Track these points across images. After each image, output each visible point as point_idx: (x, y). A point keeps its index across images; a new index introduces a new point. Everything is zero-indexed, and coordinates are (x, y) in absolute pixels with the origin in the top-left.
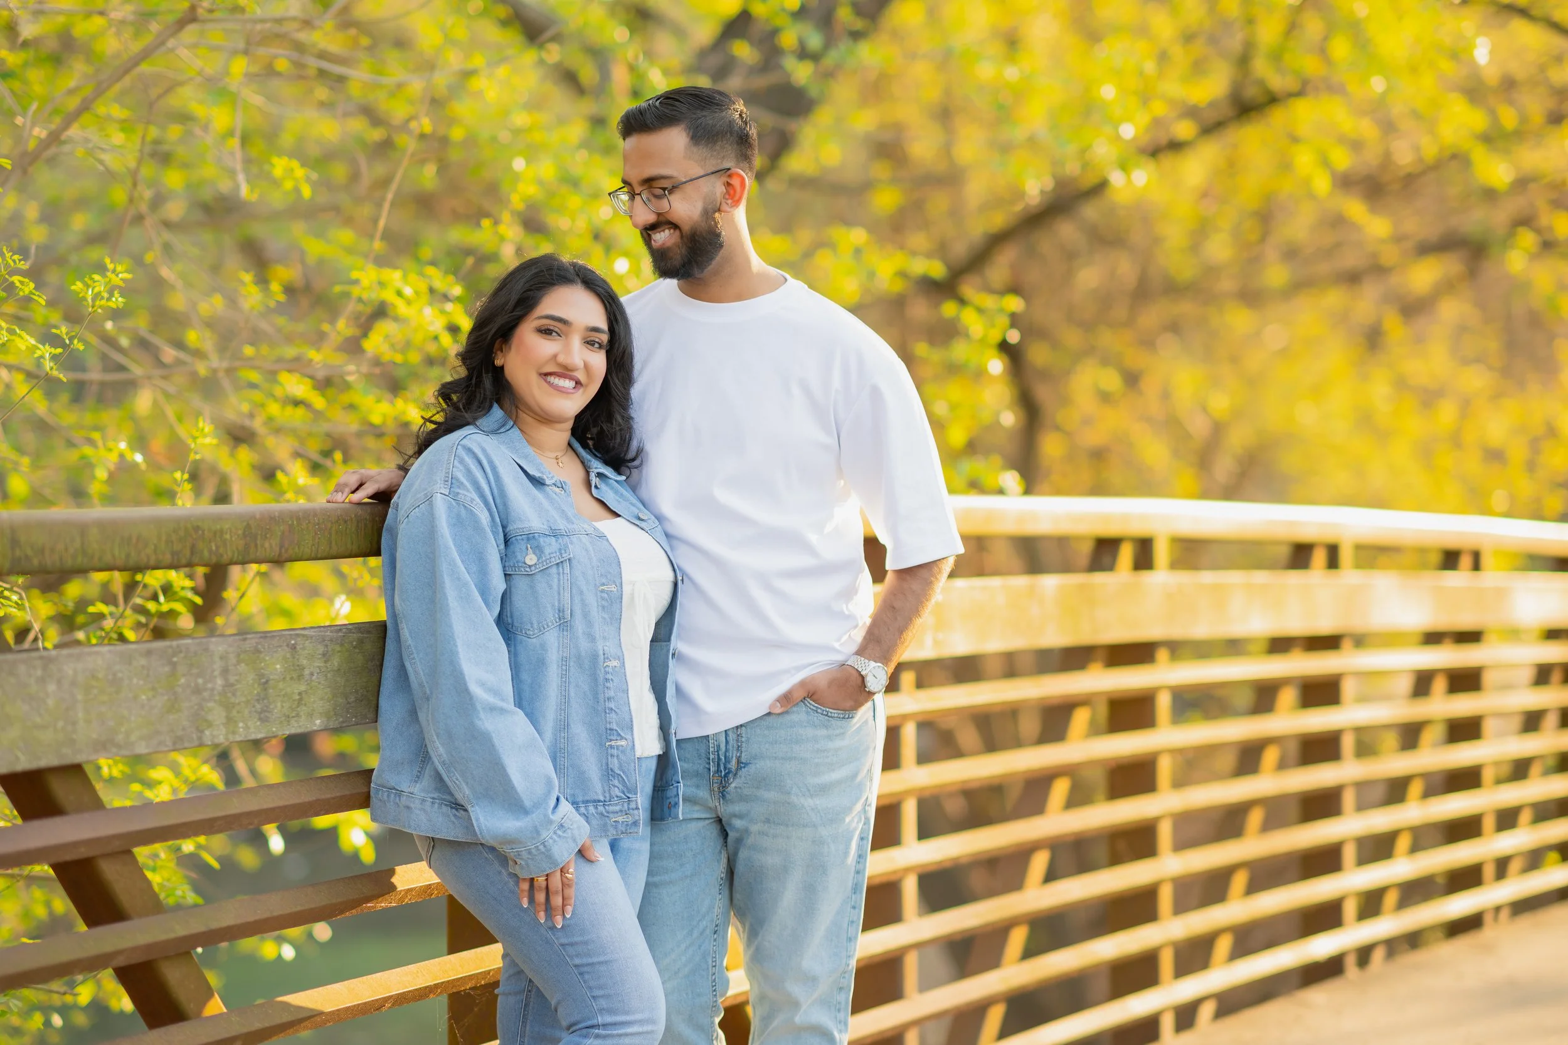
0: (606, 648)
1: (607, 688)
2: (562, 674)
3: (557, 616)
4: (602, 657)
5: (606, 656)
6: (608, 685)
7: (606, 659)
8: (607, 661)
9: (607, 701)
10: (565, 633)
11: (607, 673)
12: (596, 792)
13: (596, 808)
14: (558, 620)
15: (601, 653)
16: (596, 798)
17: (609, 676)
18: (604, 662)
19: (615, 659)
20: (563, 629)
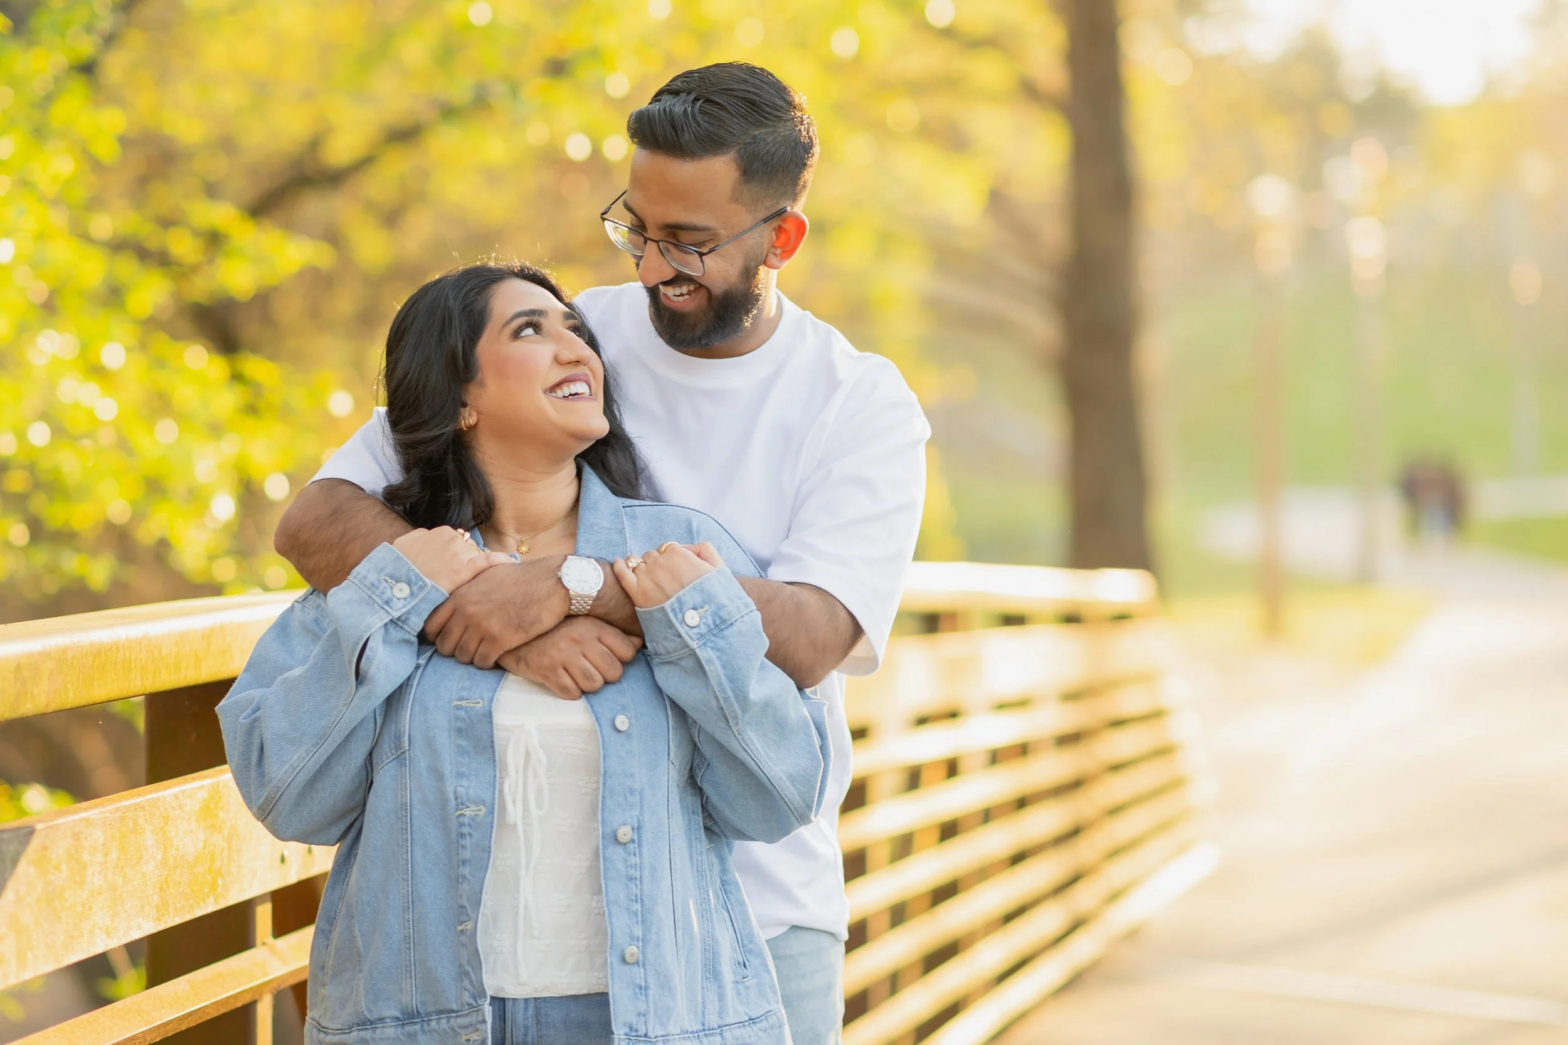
0: (460, 789)
1: (462, 846)
2: (402, 829)
3: (393, 746)
4: (453, 803)
5: (459, 801)
6: (463, 842)
7: (461, 804)
8: (461, 807)
9: (461, 867)
10: (403, 770)
11: (462, 825)
12: (447, 998)
13: (448, 1021)
14: (394, 751)
15: (451, 796)
16: (449, 1007)
17: (466, 830)
18: (457, 810)
19: (476, 803)
20: (401, 764)
